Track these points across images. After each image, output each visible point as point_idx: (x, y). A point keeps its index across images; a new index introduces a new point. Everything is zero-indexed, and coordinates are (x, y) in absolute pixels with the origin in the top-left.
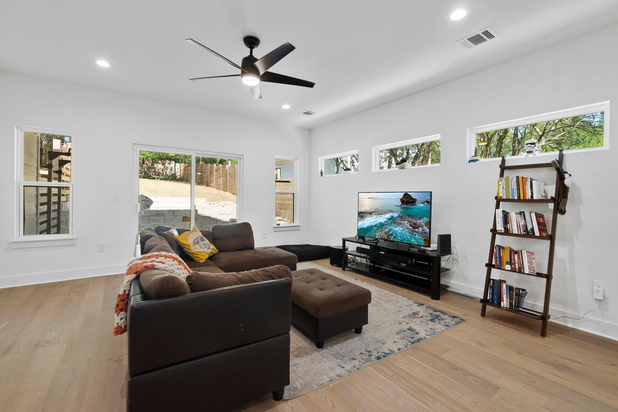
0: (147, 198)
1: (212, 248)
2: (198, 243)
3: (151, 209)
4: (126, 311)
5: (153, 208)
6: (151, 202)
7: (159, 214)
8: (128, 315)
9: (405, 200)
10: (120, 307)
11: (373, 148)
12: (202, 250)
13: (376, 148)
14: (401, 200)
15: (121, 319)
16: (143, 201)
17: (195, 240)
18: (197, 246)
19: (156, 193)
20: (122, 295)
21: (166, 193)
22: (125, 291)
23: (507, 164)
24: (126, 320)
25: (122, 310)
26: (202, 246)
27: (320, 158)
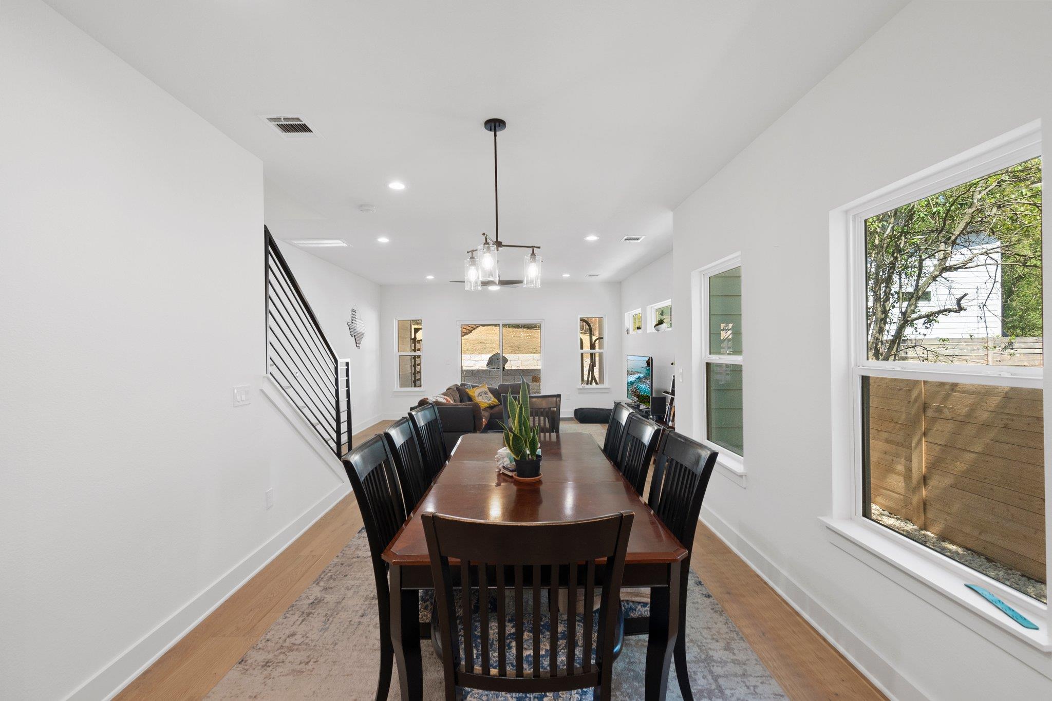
1: (493, 400)
2: (481, 395)
11: (648, 308)
12: (483, 401)
13: (651, 307)
14: (647, 362)
17: (479, 393)
18: (480, 398)
26: (485, 398)
27: (626, 314)
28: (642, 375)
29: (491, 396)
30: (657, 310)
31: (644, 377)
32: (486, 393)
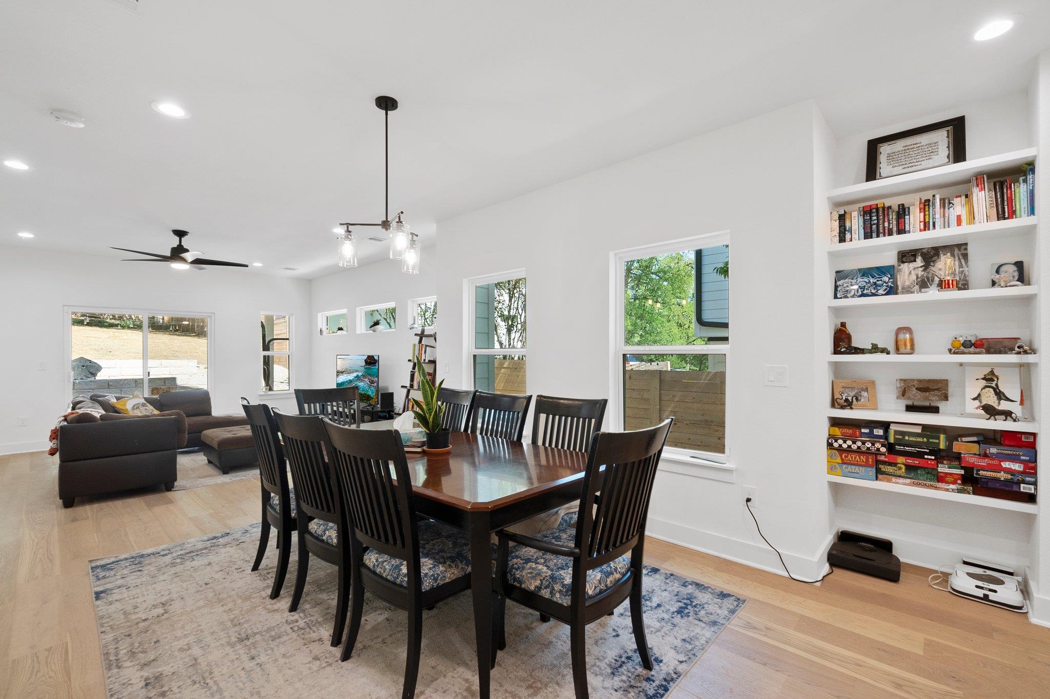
0: (91, 362)
1: (154, 411)
2: (137, 407)
3: (97, 378)
4: (57, 440)
5: (100, 376)
6: (99, 368)
7: (110, 385)
8: (59, 442)
9: (369, 361)
10: (53, 437)
11: (358, 309)
13: (360, 309)
14: (365, 361)
15: (54, 444)
16: (83, 366)
17: (134, 406)
19: (109, 353)
20: (54, 430)
21: (128, 353)
22: (56, 427)
23: (426, 333)
24: (57, 445)
25: (54, 439)
26: (142, 410)
27: (319, 315)
28: (360, 374)
29: (151, 407)
30: (366, 313)
31: (363, 375)
32: (143, 405)
